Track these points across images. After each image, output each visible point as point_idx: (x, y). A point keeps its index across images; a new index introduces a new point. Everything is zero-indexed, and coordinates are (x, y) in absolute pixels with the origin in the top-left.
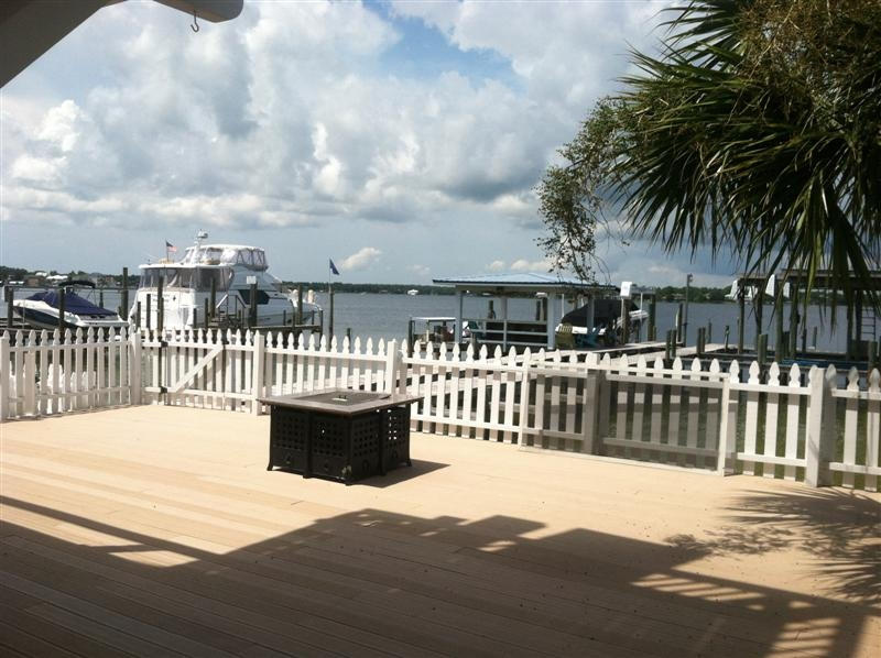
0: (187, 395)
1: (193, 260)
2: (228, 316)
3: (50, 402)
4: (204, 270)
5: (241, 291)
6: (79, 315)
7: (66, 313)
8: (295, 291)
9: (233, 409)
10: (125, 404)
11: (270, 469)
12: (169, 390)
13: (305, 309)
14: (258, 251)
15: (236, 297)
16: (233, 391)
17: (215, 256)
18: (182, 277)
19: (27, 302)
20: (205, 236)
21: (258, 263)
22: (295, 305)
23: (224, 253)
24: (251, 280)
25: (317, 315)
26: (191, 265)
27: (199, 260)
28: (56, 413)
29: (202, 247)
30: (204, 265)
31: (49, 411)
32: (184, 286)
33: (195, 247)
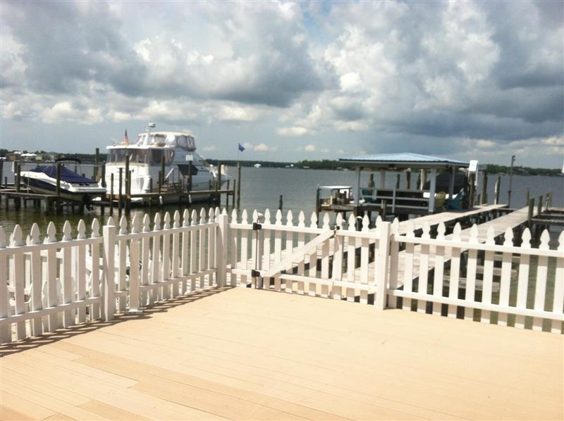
1: (145, 143)
2: (174, 184)
4: (154, 151)
5: (179, 166)
6: (72, 183)
7: (62, 182)
8: (211, 165)
12: (263, 274)
13: (222, 179)
14: (190, 137)
15: (178, 170)
17: (161, 140)
18: (138, 155)
19: (31, 173)
20: (154, 126)
21: (190, 146)
23: (167, 138)
24: (189, 158)
26: (145, 146)
27: (150, 143)
29: (151, 134)
30: (154, 147)
32: (140, 162)
33: (146, 134)
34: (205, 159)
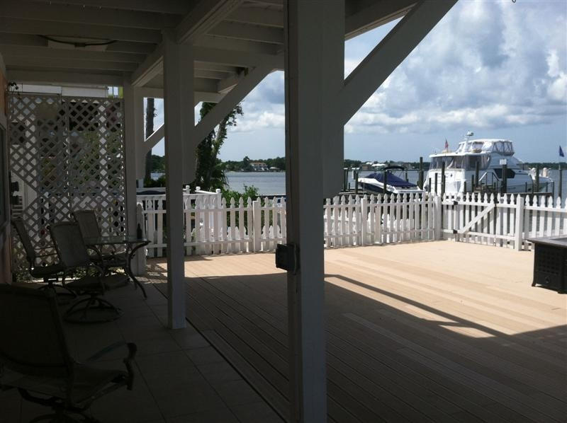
0: (470, 236)
1: (463, 150)
2: (487, 186)
3: (388, 236)
4: (471, 157)
5: (495, 170)
6: (395, 186)
7: (388, 186)
8: (533, 169)
9: (501, 246)
10: (431, 239)
11: (533, 285)
12: (459, 231)
13: (541, 181)
14: (507, 142)
15: (493, 173)
16: (502, 234)
17: (478, 147)
18: (456, 162)
19: (366, 179)
20: (472, 135)
21: (507, 151)
22: (534, 178)
23: (484, 145)
24: (503, 162)
25: (549, 185)
26: (462, 154)
27: (467, 150)
28: (391, 242)
29: (470, 142)
30: (471, 153)
31: (388, 241)
32: (457, 168)
33: (465, 142)
34: (524, 162)
